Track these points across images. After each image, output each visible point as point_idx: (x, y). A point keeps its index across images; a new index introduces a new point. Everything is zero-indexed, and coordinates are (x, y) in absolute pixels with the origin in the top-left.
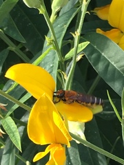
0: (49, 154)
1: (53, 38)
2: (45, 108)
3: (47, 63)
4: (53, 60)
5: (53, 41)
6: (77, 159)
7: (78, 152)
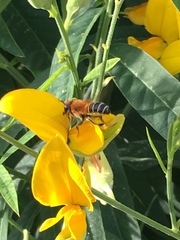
0: (62, 221)
1: (67, 52)
2: (57, 154)
3: (56, 88)
4: (66, 84)
5: (67, 56)
6: (99, 228)
7: (100, 217)
